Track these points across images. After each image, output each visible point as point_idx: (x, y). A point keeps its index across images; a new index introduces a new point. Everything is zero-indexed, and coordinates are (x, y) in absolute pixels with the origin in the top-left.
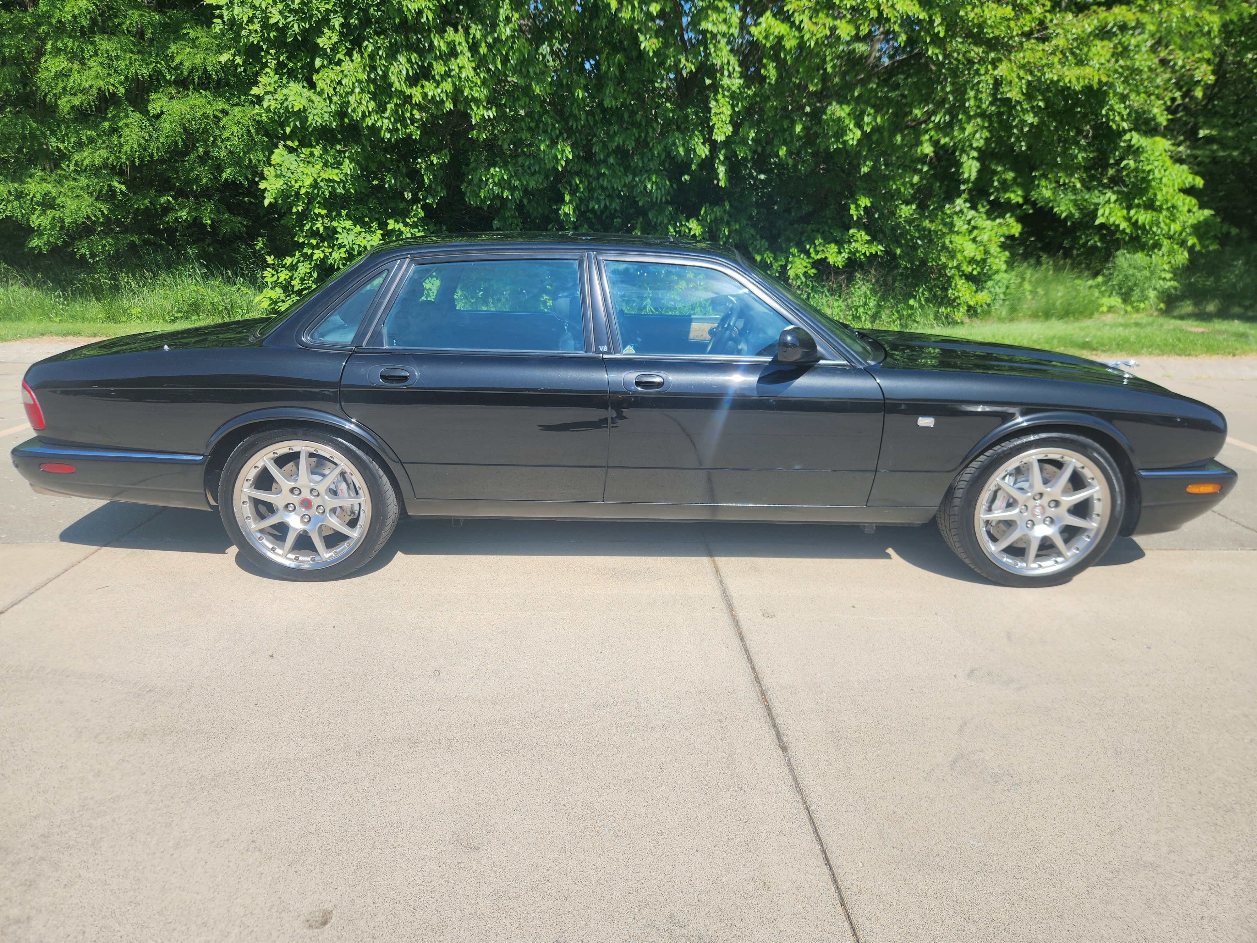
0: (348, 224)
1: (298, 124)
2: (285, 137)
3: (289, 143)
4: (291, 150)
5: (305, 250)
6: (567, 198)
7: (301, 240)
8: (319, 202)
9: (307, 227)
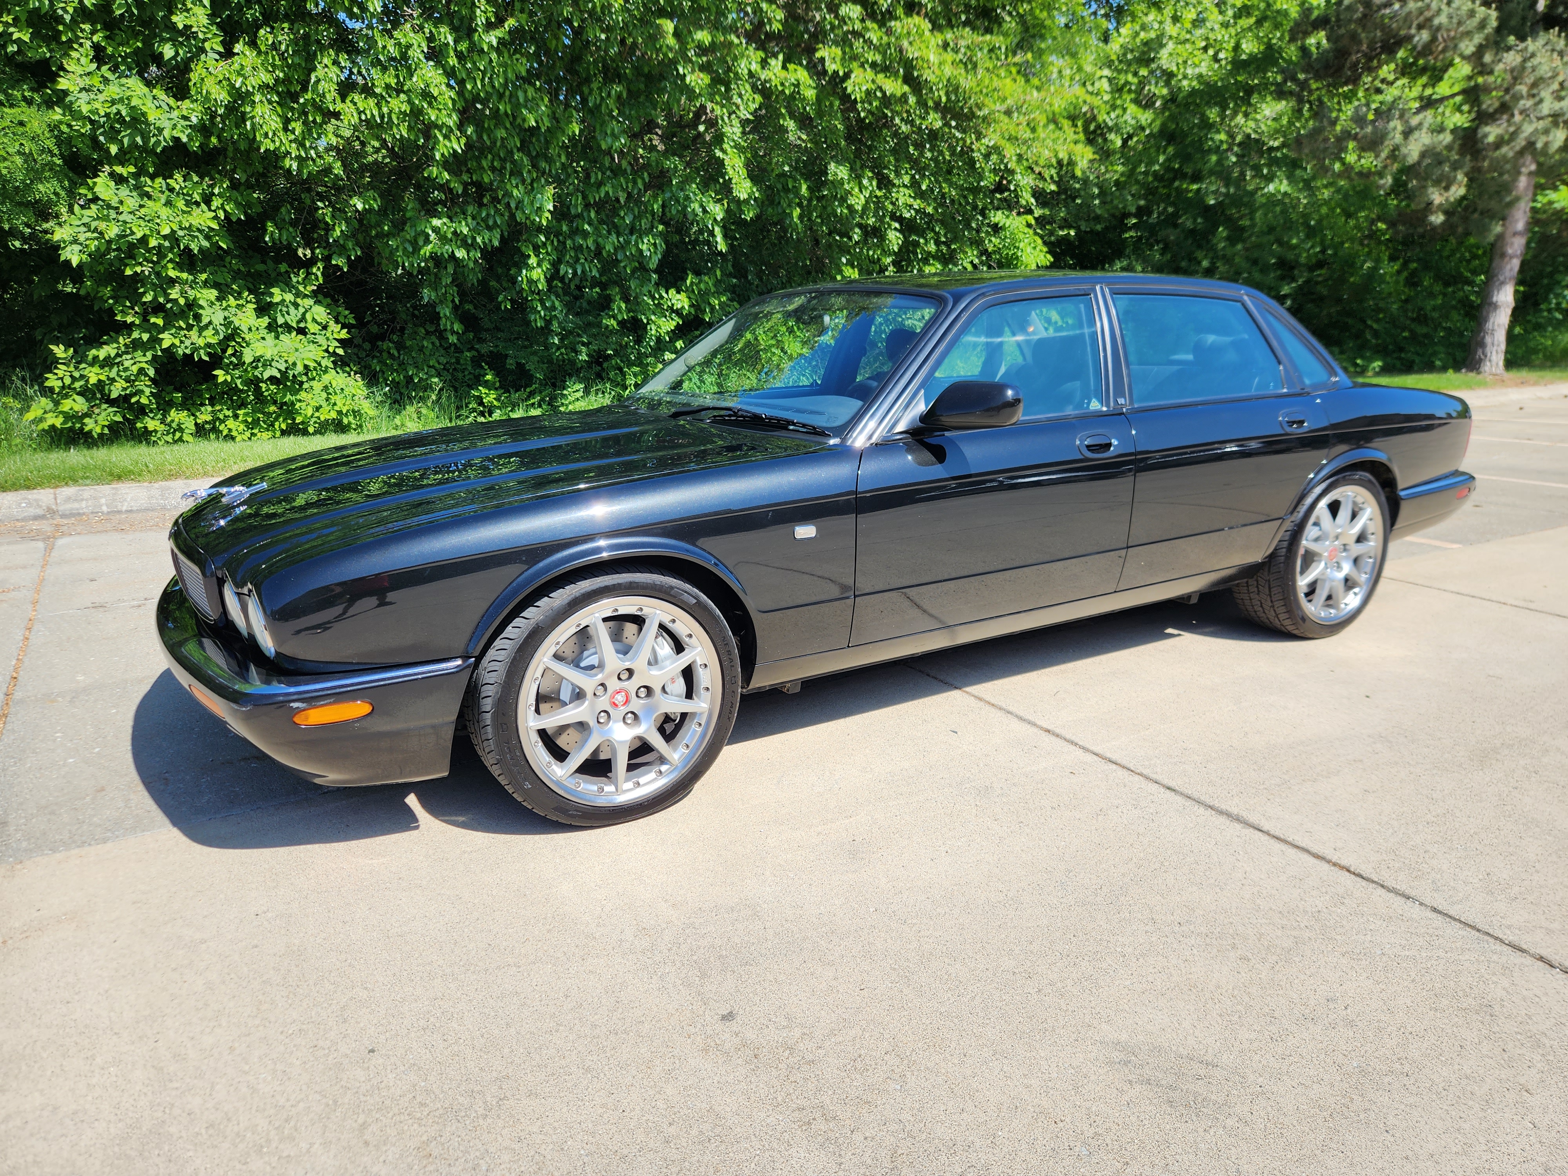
0: (213, 294)
1: (139, 140)
2: (111, 160)
3: (119, 169)
4: (120, 180)
5: (135, 335)
6: (533, 261)
7: (129, 319)
8: (171, 261)
9: (148, 298)
